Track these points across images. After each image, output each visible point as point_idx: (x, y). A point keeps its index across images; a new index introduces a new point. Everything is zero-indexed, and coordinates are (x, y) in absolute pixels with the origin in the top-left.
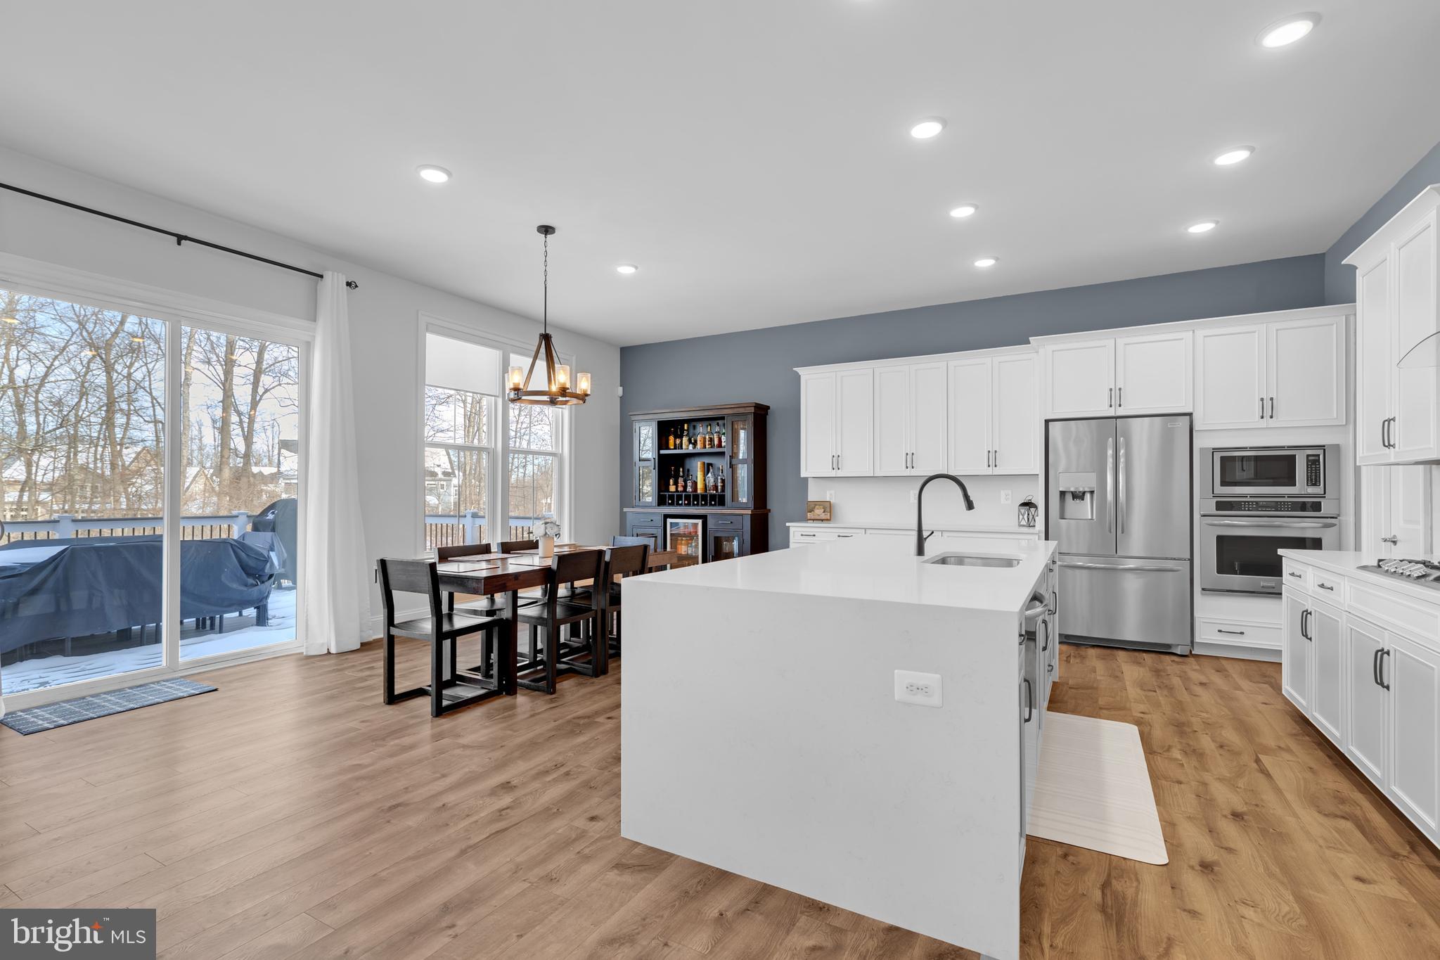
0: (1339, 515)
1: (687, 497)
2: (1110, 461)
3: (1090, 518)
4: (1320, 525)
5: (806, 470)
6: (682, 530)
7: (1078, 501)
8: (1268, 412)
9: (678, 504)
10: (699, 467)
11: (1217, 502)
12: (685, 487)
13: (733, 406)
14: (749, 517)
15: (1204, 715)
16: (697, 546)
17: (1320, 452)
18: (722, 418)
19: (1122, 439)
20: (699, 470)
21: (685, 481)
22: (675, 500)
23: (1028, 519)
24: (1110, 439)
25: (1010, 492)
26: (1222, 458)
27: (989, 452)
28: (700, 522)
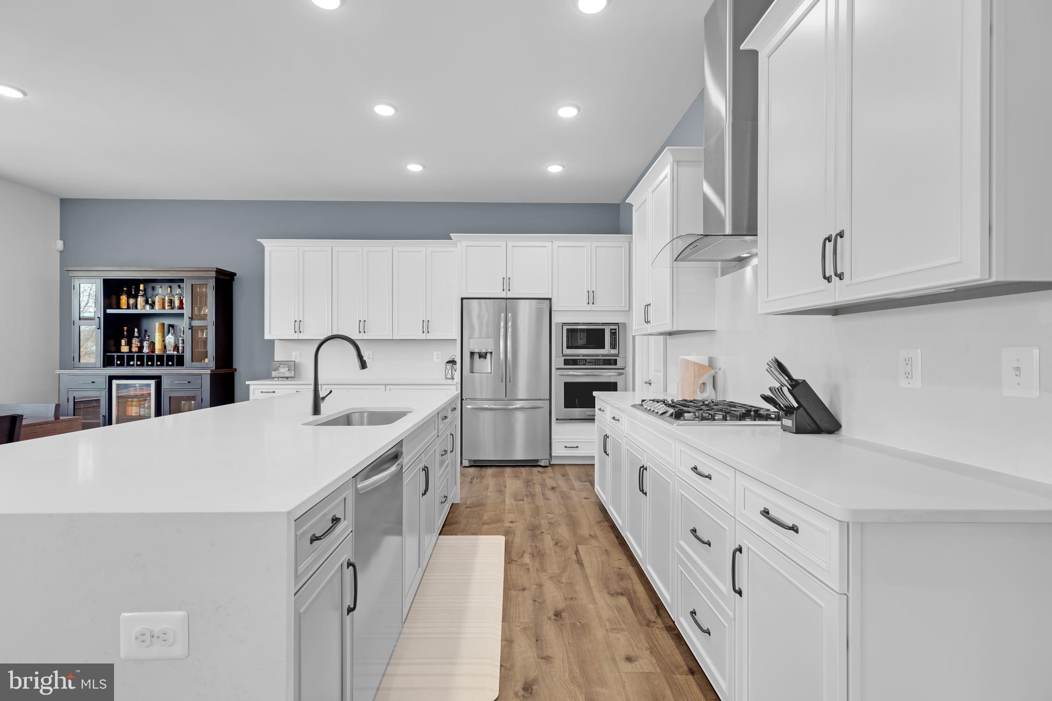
0: (625, 367)
1: (141, 358)
2: (502, 330)
3: (490, 372)
4: (616, 374)
5: (270, 333)
6: (132, 392)
7: (482, 359)
8: (591, 301)
9: (128, 365)
10: (157, 328)
11: (565, 360)
12: (141, 348)
13: (192, 269)
14: (209, 376)
15: (550, 516)
16: (149, 407)
17: (616, 327)
18: (182, 281)
19: (510, 314)
20: (157, 331)
21: (141, 342)
22: (126, 361)
23: (452, 373)
24: (503, 314)
25: (440, 353)
26: (568, 330)
27: (424, 321)
28: (152, 383)
